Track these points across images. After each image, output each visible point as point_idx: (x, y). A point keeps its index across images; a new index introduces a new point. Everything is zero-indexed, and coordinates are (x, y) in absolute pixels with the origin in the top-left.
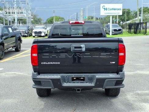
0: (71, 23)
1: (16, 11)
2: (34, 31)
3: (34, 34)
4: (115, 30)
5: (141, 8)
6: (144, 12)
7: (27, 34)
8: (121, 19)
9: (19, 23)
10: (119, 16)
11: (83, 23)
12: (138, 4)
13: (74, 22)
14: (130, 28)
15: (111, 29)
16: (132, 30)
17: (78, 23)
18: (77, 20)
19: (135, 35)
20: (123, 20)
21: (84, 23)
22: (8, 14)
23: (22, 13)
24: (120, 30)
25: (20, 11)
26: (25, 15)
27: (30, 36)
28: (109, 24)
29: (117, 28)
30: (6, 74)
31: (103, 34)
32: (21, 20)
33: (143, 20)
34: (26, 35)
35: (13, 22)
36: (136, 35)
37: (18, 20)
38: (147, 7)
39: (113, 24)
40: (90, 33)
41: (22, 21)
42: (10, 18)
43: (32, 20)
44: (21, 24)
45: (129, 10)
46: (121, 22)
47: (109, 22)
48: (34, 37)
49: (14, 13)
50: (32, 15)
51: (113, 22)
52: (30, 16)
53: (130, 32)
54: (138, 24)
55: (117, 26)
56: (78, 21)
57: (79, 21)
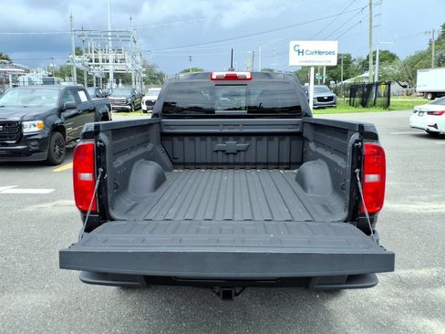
0: (214, 77)
1: (111, 57)
2: (145, 99)
3: (144, 107)
4: (320, 99)
5: (375, 53)
6: (381, 60)
7: (130, 105)
8: (331, 76)
9: (117, 83)
10: (329, 68)
11: (248, 77)
12: (371, 43)
13: (224, 74)
14: (352, 95)
15: (312, 95)
16: (358, 100)
17: (234, 77)
18: (233, 70)
19: (363, 109)
20: (336, 78)
21: (250, 79)
22: (94, 63)
23: (123, 60)
24: (330, 99)
25: (120, 56)
26: (129, 65)
27: (136, 110)
28: (306, 84)
29: (325, 95)
30: (55, 206)
31: (302, 108)
32: (122, 75)
33: (379, 78)
34: (129, 107)
35: (105, 80)
36: (365, 109)
37: (116, 75)
38: (386, 51)
39: (316, 86)
40: (266, 105)
41: (123, 78)
42: (97, 72)
43: (145, 75)
44: (120, 85)
45: (349, 56)
46: (332, 82)
47: (308, 81)
48: (145, 112)
49: (108, 61)
50: (143, 66)
51: (316, 83)
52: (139, 67)
53: (352, 104)
54: (370, 86)
55: (325, 91)
56: (233, 73)
57: (238, 74)
